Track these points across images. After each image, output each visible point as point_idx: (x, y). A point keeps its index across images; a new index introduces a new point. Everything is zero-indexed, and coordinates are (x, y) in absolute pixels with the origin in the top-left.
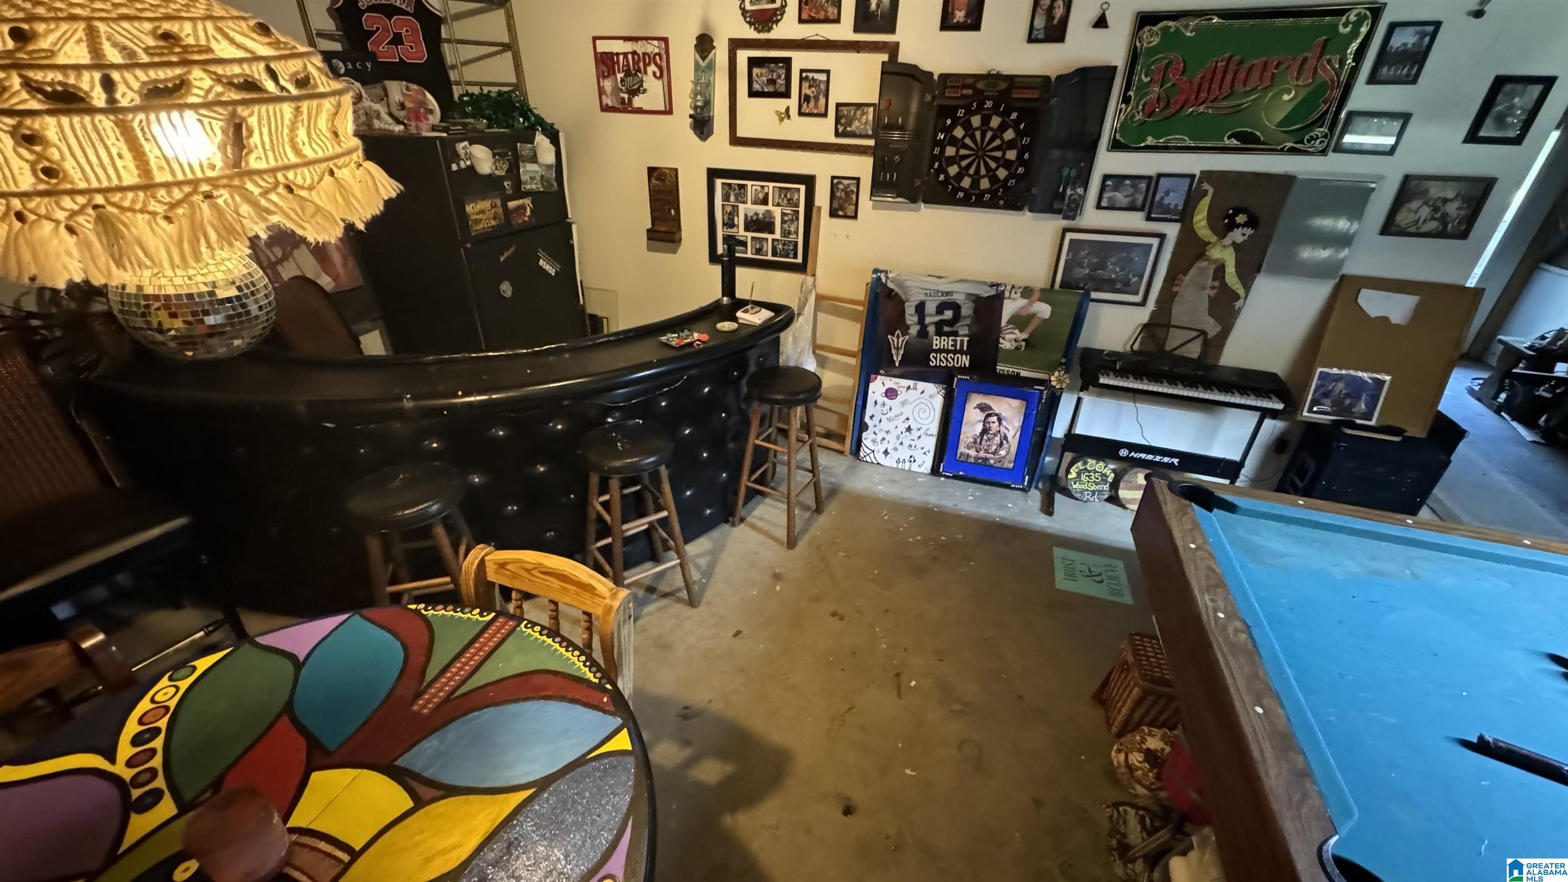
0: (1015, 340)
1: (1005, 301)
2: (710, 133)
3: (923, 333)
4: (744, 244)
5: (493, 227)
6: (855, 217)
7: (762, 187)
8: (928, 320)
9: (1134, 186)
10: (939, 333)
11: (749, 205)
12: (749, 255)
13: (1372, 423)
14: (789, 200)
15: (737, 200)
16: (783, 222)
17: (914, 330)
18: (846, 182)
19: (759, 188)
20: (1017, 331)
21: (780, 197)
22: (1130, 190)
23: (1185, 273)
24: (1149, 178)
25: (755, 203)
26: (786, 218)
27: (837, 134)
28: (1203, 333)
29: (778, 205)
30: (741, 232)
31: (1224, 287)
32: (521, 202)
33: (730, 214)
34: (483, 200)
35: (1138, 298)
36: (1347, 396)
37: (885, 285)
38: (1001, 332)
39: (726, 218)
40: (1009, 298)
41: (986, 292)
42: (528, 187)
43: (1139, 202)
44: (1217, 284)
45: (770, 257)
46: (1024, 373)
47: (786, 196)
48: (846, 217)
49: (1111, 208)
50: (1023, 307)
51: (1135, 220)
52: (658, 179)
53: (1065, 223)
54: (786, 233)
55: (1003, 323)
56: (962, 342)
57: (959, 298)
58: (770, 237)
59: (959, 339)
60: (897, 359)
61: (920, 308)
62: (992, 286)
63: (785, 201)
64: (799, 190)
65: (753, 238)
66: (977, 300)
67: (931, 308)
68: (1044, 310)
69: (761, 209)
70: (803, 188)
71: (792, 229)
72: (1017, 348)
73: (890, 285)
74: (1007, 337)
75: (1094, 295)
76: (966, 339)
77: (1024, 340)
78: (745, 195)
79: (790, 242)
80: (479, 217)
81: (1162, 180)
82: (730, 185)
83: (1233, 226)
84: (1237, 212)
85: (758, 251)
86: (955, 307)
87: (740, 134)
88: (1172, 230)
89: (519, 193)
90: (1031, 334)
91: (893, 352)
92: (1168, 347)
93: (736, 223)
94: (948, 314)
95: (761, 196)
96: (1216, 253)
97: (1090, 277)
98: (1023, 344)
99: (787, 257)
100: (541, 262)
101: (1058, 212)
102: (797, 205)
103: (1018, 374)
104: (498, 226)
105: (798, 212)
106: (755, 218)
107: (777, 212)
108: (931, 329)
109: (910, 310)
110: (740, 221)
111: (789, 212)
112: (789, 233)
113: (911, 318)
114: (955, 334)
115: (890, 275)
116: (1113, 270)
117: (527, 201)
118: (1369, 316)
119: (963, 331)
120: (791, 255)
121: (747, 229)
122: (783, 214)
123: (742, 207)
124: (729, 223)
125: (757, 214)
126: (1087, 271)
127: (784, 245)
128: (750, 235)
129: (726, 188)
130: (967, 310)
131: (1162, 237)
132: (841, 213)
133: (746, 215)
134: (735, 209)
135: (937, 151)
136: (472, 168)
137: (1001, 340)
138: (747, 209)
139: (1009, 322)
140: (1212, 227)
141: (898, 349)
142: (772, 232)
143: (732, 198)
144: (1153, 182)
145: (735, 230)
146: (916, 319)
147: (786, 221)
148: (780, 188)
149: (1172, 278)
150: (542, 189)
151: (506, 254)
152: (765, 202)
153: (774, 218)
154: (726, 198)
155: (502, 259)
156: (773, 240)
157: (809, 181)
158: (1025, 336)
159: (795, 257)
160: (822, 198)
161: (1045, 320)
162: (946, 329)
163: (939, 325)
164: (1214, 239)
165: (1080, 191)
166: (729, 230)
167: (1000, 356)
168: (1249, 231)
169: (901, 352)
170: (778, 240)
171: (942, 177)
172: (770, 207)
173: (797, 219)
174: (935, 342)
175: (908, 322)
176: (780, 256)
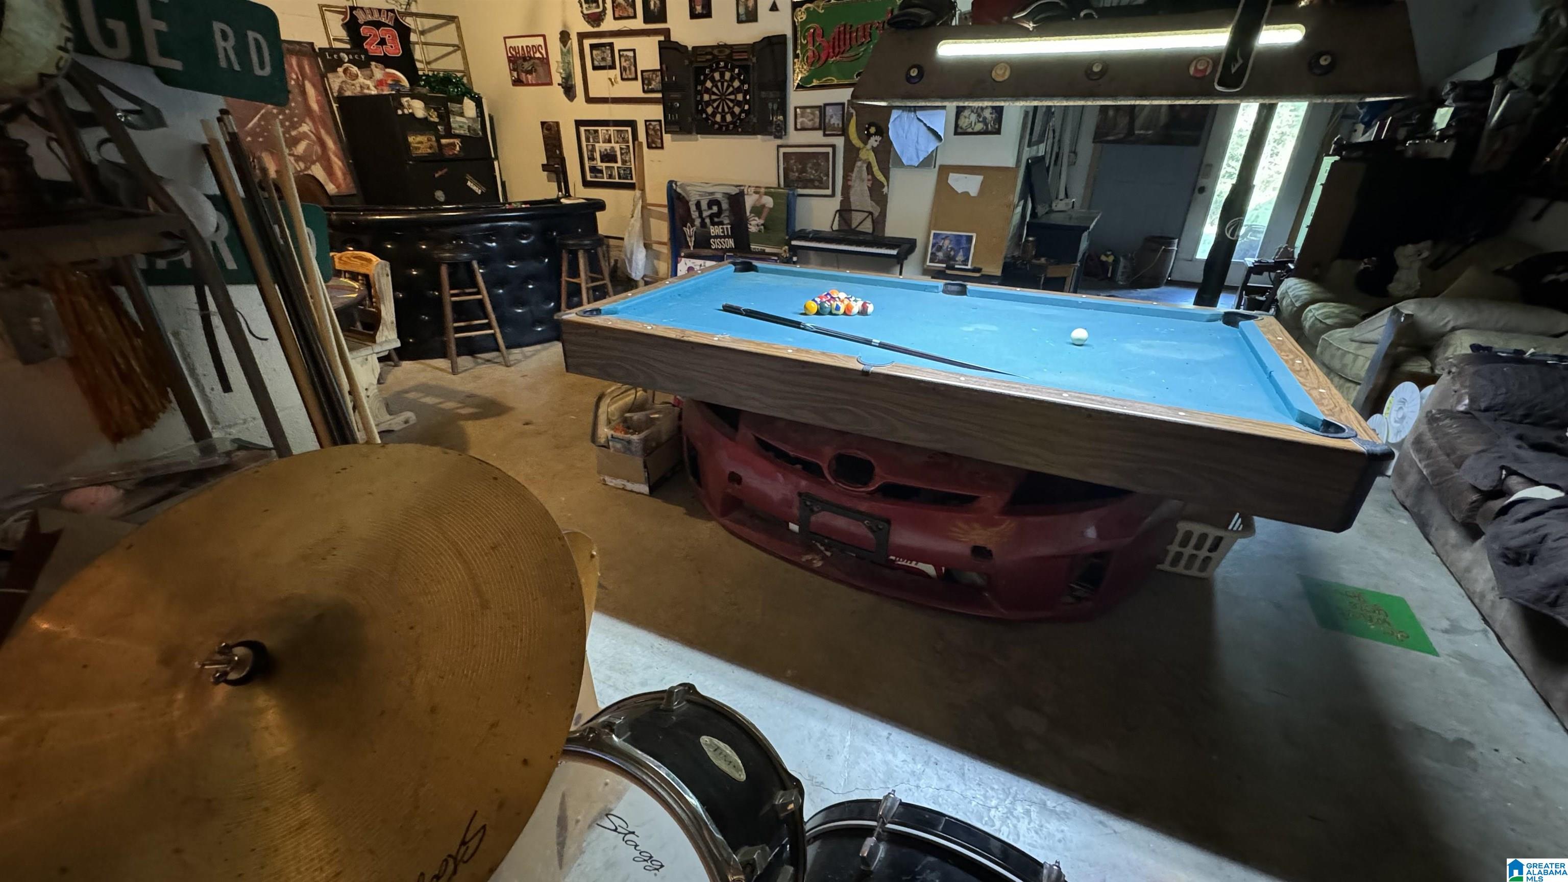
0: (758, 225)
1: (746, 197)
2: (575, 97)
3: (703, 224)
5: (429, 153)
6: (662, 148)
7: (607, 130)
8: (705, 214)
9: (813, 113)
10: (713, 224)
11: (601, 144)
12: (605, 180)
13: (969, 267)
14: (623, 138)
15: (594, 141)
16: (622, 154)
17: (698, 222)
18: (653, 123)
19: (605, 132)
20: (757, 218)
21: (617, 136)
22: (811, 117)
23: (852, 171)
24: (819, 107)
25: (604, 142)
26: (623, 151)
27: (644, 91)
28: (871, 213)
29: (617, 142)
30: (599, 164)
31: (874, 179)
32: (451, 141)
33: (591, 151)
34: (421, 135)
35: (829, 192)
36: (952, 249)
37: (675, 191)
38: (748, 220)
39: (589, 154)
40: (748, 194)
41: (734, 191)
42: (457, 132)
43: (817, 125)
44: (870, 177)
45: (617, 180)
46: (768, 250)
47: (621, 136)
48: (657, 148)
49: (804, 129)
50: (757, 200)
51: (817, 137)
52: (547, 129)
53: (779, 142)
54: (624, 162)
55: (748, 214)
56: (727, 228)
57: (719, 196)
58: (615, 165)
59: (725, 227)
60: (691, 244)
61: (698, 205)
62: (737, 186)
63: (621, 140)
64: (627, 131)
65: (606, 167)
66: (729, 197)
67: (704, 205)
68: (769, 201)
69: (608, 146)
70: (629, 129)
71: (627, 159)
72: (759, 231)
73: (679, 190)
74: (753, 223)
75: (800, 191)
76: (729, 226)
77: (762, 225)
78: (598, 137)
79: (627, 168)
80: (419, 145)
81: (828, 108)
82: (588, 131)
83: (869, 135)
84: (870, 125)
85: (610, 176)
86: (717, 202)
87: (592, 95)
88: (839, 142)
89: (450, 135)
90: (766, 220)
91: (688, 239)
92: (854, 226)
93: (595, 157)
94: (715, 209)
95: (607, 137)
96: (863, 155)
97: (799, 179)
98: (762, 227)
99: (627, 179)
100: (469, 183)
101: (770, 134)
102: (628, 142)
103: (764, 250)
104: (433, 153)
105: (628, 147)
106: (605, 153)
107: (617, 147)
108: (708, 221)
109: (693, 208)
110: (597, 155)
111: (624, 147)
112: (626, 162)
113: (695, 214)
114: (721, 223)
115: (678, 184)
116: (811, 173)
117: (457, 141)
118: (957, 192)
119: (726, 221)
120: (629, 177)
121: (602, 161)
122: (621, 149)
123: (597, 145)
124: (592, 158)
125: (606, 150)
126: (797, 174)
127: (624, 170)
128: (604, 165)
129: (587, 133)
130: (725, 206)
131: (833, 147)
132: (654, 145)
133: (600, 151)
134: (593, 146)
135: (699, 98)
136: (412, 115)
137: (749, 226)
138: (601, 146)
139: (751, 212)
140: (860, 138)
141: (690, 237)
142: (616, 162)
143: (591, 140)
144: (822, 109)
145: (595, 162)
146: (697, 214)
147: (624, 154)
148: (618, 131)
149: (846, 178)
150: (468, 135)
151: (440, 173)
152: (610, 141)
153: (616, 151)
154: (588, 140)
155: (437, 175)
156: (618, 167)
157: (632, 124)
158: (761, 221)
159: (632, 179)
160: (642, 136)
161: (771, 209)
162: (716, 220)
163: (711, 217)
164: (862, 145)
165: (781, 118)
166: (592, 162)
167: (751, 237)
168: (879, 138)
169: (693, 239)
170: (620, 168)
171: (704, 116)
172: (613, 144)
173: (629, 151)
174: (712, 231)
175: (694, 217)
176: (624, 179)
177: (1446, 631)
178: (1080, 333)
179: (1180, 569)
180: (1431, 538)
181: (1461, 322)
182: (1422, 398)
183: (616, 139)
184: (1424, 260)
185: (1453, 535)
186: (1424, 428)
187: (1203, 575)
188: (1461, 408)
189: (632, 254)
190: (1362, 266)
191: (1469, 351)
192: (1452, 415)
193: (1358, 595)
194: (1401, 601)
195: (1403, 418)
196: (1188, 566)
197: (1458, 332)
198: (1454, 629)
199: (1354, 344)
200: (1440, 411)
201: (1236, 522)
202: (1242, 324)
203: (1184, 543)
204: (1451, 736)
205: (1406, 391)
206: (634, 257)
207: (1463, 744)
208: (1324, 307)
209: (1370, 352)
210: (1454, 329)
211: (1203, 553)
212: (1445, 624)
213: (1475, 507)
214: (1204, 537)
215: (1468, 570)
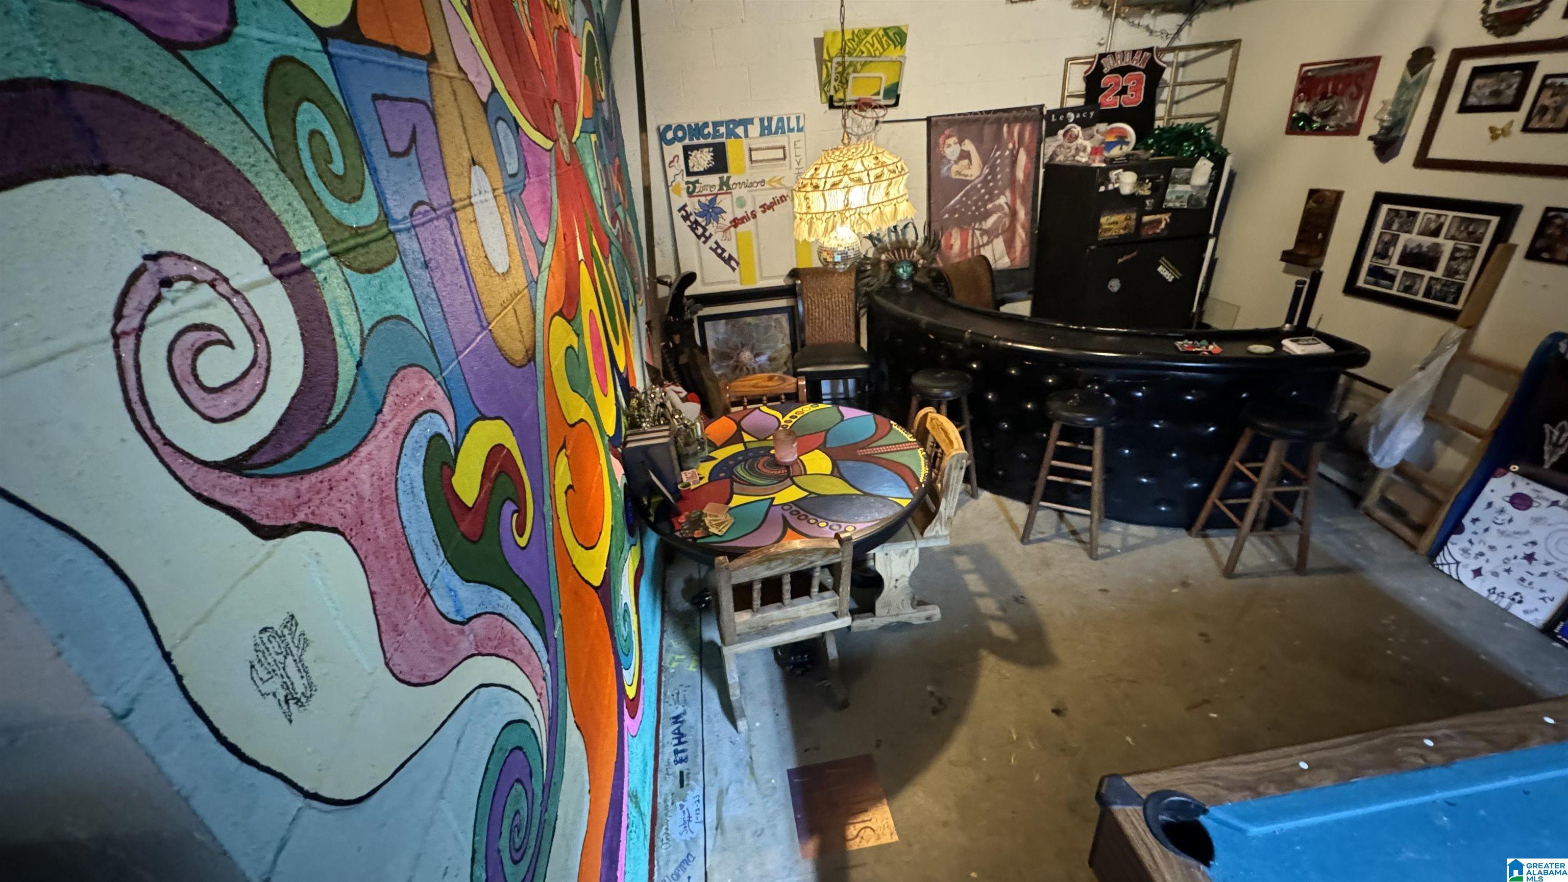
2: (1395, 153)
4: (1392, 278)
5: (1120, 236)
7: (1439, 216)
11: (1414, 235)
12: (1394, 292)
14: (1470, 233)
15: (1400, 229)
16: (1452, 258)
19: (1433, 217)
21: (1458, 228)
25: (1422, 233)
26: (1458, 255)
29: (1453, 238)
30: (1393, 265)
32: (1158, 216)
33: (1386, 243)
34: (1119, 213)
39: (1380, 247)
42: (1171, 205)
45: (1419, 298)
47: (1467, 228)
48: (1553, 261)
52: (1315, 202)
54: (1450, 272)
58: (1428, 274)
60: (1552, 458)
63: (1464, 234)
64: (1488, 221)
65: (1405, 273)
69: (1428, 241)
70: (1496, 219)
71: (1463, 268)
78: (1413, 223)
79: (1453, 283)
80: (1112, 226)
82: (1398, 211)
85: (1407, 289)
87: (1431, 154)
89: (1158, 208)
91: (1546, 448)
93: (1390, 253)
95: (1433, 226)
99: (1444, 300)
100: (1161, 269)
102: (1480, 241)
104: (1126, 235)
105: (1476, 249)
106: (1415, 251)
107: (1448, 246)
110: (1396, 252)
111: (1465, 247)
117: (1165, 218)
120: (1451, 298)
122: (1456, 250)
123: (1404, 237)
124: (1382, 254)
125: (1420, 246)
127: (1444, 285)
128: (1402, 269)
129: (1392, 214)
132: (1545, 255)
133: (1405, 247)
134: (1395, 238)
136: (1117, 190)
138: (1409, 239)
141: (1556, 446)
142: (1433, 268)
143: (1396, 226)
145: (1386, 261)
147: (1457, 258)
148: (1463, 219)
150: (1186, 207)
151: (1125, 258)
152: (1436, 233)
153: (1442, 252)
154: (1388, 225)
155: (1120, 261)
156: (1431, 278)
157: (1509, 212)
159: (1455, 301)
160: (1523, 234)
166: (1380, 261)
170: (1437, 279)
172: (1440, 240)
173: (1474, 257)
176: (1435, 298)
183: (1452, 232)
189: (1390, 428)
206: (1391, 436)
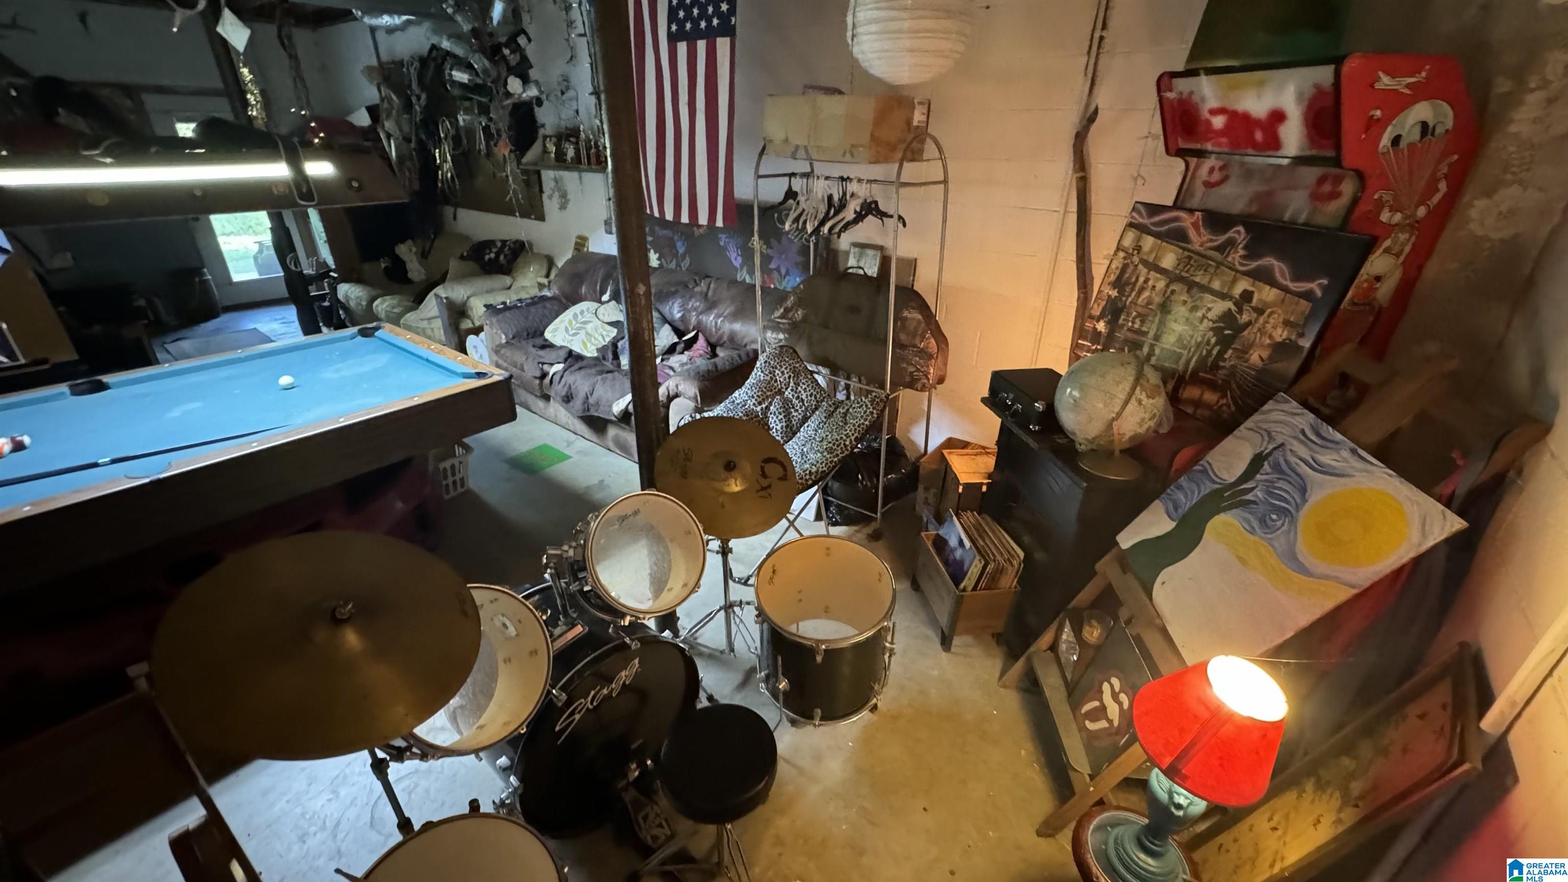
13: (22, 361)
177: (568, 446)
178: (285, 380)
179: (453, 494)
180: (534, 410)
181: (469, 293)
182: (482, 341)
184: (416, 253)
185: (541, 404)
186: (495, 358)
187: (465, 488)
188: (504, 341)
190: (383, 265)
191: (485, 309)
192: (501, 346)
193: (530, 452)
194: (545, 446)
195: (481, 356)
196: (455, 489)
197: (472, 299)
198: (569, 444)
199: (426, 322)
200: (497, 346)
201: (459, 450)
202: (376, 334)
203: (446, 478)
204: (597, 482)
205: (471, 340)
207: (602, 481)
208: (385, 301)
209: (438, 324)
210: (468, 298)
211: (457, 478)
212: (565, 444)
213: (541, 385)
214: (453, 467)
215: (556, 416)
